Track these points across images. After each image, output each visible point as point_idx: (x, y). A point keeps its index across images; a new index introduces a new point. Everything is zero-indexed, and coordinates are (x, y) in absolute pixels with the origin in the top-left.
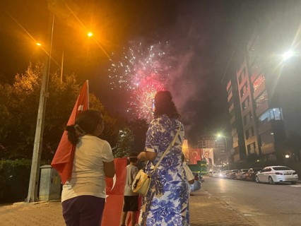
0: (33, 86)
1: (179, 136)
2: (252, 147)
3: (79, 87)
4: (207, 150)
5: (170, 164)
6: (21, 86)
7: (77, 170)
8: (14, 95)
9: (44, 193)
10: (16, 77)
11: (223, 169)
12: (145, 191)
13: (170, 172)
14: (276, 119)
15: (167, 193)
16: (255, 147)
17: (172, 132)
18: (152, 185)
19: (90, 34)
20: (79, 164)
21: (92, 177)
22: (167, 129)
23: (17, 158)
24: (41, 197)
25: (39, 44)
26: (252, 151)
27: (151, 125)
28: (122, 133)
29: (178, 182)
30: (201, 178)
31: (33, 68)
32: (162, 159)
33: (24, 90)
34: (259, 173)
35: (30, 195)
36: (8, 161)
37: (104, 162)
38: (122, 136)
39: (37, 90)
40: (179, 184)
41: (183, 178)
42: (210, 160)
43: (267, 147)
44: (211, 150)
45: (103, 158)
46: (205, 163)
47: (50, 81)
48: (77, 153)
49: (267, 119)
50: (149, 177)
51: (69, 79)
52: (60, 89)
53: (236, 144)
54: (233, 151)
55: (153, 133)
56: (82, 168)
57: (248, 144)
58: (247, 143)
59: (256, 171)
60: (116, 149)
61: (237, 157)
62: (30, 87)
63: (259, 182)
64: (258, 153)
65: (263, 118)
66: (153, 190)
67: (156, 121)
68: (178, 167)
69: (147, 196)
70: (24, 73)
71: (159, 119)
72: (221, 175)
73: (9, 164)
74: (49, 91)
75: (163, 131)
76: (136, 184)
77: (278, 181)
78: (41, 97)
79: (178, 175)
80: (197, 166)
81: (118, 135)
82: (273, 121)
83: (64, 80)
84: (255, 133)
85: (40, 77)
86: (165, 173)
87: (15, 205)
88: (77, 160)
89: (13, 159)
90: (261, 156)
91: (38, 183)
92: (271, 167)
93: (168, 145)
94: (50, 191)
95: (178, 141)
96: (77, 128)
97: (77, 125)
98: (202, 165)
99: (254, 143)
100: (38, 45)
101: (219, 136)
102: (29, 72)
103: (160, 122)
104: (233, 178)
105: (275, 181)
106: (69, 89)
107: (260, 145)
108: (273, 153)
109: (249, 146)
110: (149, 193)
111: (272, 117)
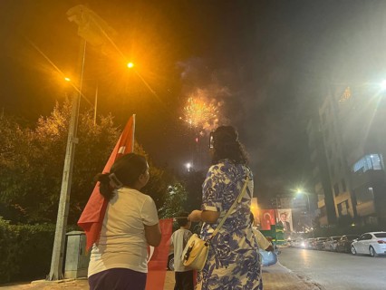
0: (60, 130)
1: (247, 189)
2: (344, 206)
3: (117, 130)
4: (283, 211)
5: (235, 227)
6: (45, 131)
7: (108, 233)
8: (36, 142)
9: (71, 268)
10: (40, 120)
11: (306, 236)
12: (200, 264)
13: (235, 237)
14: (375, 169)
15: (232, 266)
16: (348, 207)
17: (238, 183)
18: (210, 255)
19: (130, 65)
20: (111, 226)
21: (129, 243)
22: (232, 179)
23: (37, 222)
24: (68, 273)
25: (68, 79)
26: (344, 212)
27: (211, 173)
28: (171, 190)
29: (246, 251)
30: (276, 248)
31: (60, 109)
32: (224, 220)
33: (48, 136)
34: (355, 241)
35: (53, 270)
36: (26, 226)
37: (145, 225)
38: (172, 192)
39: (64, 135)
40: (248, 254)
41: (253, 245)
42: (288, 224)
43: (365, 206)
44: (289, 211)
45: (143, 220)
46: (282, 228)
47: (80, 123)
48: (110, 212)
49: (362, 169)
50: (206, 245)
51: (104, 120)
52: (92, 134)
53: (322, 203)
54: (318, 212)
55: (214, 184)
56: (115, 232)
57: (339, 202)
58: (337, 201)
59: (351, 239)
60: (163, 211)
61: (324, 220)
62: (56, 131)
63: (356, 254)
64: (353, 214)
65: (357, 168)
66: (213, 262)
67: (217, 168)
68: (246, 231)
69: (203, 271)
70: (50, 116)
71: (220, 165)
72: (303, 244)
73: (28, 230)
74: (78, 136)
75: (227, 181)
76: (188, 254)
77: (383, 252)
78: (68, 143)
79: (247, 241)
80: (272, 232)
81: (166, 191)
82: (371, 171)
83: (99, 122)
84: (348, 189)
85: (68, 118)
86: (228, 238)
87: (35, 283)
88: (109, 221)
89: (33, 223)
90: (357, 218)
91: (63, 255)
92: (372, 234)
93: (233, 202)
94: (78, 265)
95: (246, 196)
96: (113, 178)
97: (113, 174)
98: (277, 231)
99: (347, 202)
100: (66, 79)
101: (299, 192)
102: (55, 113)
103: (223, 169)
104: (320, 248)
105: (378, 252)
106: (105, 133)
107: (355, 204)
108: (373, 215)
109: (339, 205)
110: (206, 267)
111: (370, 167)
